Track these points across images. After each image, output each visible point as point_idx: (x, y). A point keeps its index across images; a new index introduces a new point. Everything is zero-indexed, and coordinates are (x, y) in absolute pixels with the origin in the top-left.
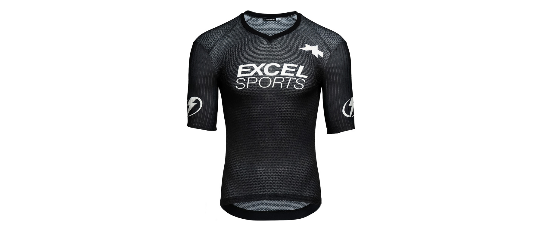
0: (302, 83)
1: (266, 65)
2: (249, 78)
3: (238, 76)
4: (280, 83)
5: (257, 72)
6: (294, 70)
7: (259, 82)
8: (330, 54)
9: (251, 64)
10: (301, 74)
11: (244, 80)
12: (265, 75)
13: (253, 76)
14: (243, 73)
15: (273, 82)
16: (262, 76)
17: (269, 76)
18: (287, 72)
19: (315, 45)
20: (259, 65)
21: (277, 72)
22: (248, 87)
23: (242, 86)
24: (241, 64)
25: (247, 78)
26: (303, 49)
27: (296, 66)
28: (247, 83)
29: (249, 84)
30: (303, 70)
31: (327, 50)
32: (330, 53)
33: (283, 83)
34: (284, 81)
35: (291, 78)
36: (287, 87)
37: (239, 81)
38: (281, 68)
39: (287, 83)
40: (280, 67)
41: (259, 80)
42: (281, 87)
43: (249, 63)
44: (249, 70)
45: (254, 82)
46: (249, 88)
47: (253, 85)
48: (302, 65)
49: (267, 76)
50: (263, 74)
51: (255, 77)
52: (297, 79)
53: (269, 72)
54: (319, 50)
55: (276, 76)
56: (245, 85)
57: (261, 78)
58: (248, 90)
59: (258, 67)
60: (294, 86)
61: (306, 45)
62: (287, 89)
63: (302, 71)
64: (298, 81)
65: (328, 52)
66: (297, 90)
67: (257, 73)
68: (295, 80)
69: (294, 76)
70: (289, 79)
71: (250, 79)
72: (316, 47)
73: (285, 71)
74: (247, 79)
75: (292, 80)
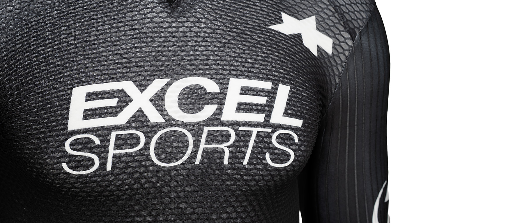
0: (289, 146)
1: (169, 85)
2: (114, 134)
3: (72, 126)
4: (223, 146)
5: (140, 111)
6: (262, 100)
7: (149, 149)
8: (350, 43)
9: (117, 80)
10: (286, 114)
11: (97, 141)
12: (169, 121)
13: (129, 125)
14: (88, 114)
15: (196, 146)
16: (159, 126)
17: (183, 125)
18: (242, 108)
19: (309, 16)
20: (146, 86)
21: (209, 110)
22: (109, 168)
23: (89, 163)
24: (81, 83)
25: (106, 132)
26: (275, 27)
27: (267, 85)
28: (107, 152)
29: (114, 156)
30: (288, 100)
31: (343, 29)
32: (353, 39)
33: (231, 149)
34: (235, 141)
35: (255, 130)
36: (245, 162)
37: (74, 147)
38: (221, 93)
39: (242, 147)
40: (218, 91)
41: (149, 139)
42: (226, 162)
43: (110, 79)
44: (113, 102)
45: (132, 146)
46: (117, 172)
47: (130, 159)
48: (285, 83)
49: (174, 126)
50: (163, 116)
51: (137, 128)
52: (273, 132)
53: (183, 110)
54: (320, 31)
55: (208, 122)
56: (100, 158)
57: (156, 132)
58: (109, 178)
59: (142, 91)
60: (268, 156)
61: (284, 16)
62: (244, 168)
63: (287, 104)
64: (279, 137)
65: (347, 35)
66: (276, 169)
67: (140, 115)
68: (269, 135)
69: (265, 120)
70: (248, 135)
71: (118, 137)
72: (311, 21)
73: (235, 106)
74: (105, 140)
75: (258, 134)
